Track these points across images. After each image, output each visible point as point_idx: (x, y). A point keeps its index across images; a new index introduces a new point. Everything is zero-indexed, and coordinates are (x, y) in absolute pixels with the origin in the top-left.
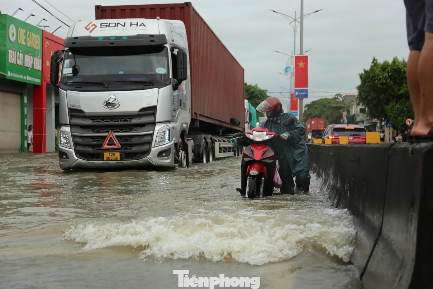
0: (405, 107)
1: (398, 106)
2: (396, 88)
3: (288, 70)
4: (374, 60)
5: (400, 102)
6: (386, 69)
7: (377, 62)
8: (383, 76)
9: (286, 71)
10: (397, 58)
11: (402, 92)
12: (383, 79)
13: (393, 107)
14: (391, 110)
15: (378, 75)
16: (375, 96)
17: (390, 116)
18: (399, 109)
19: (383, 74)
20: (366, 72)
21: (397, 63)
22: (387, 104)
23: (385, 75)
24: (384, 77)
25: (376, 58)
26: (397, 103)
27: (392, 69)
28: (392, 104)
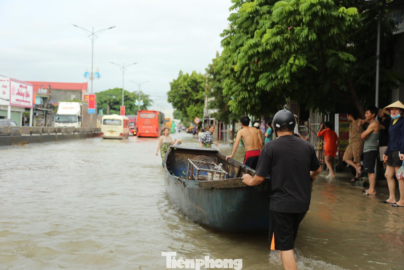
0: (200, 109)
1: (195, 108)
2: (194, 94)
3: (87, 75)
4: (181, 72)
5: (197, 106)
6: (186, 79)
7: (182, 74)
8: (184, 84)
9: (86, 76)
10: (195, 72)
11: (198, 97)
12: (184, 87)
13: (192, 109)
14: (190, 111)
15: (181, 84)
16: (179, 100)
17: (190, 116)
18: (197, 111)
19: (184, 83)
20: (174, 81)
21: (194, 75)
22: (188, 106)
23: (185, 84)
24: (184, 86)
25: (182, 71)
26: (195, 106)
27: (191, 79)
28: (191, 106)
